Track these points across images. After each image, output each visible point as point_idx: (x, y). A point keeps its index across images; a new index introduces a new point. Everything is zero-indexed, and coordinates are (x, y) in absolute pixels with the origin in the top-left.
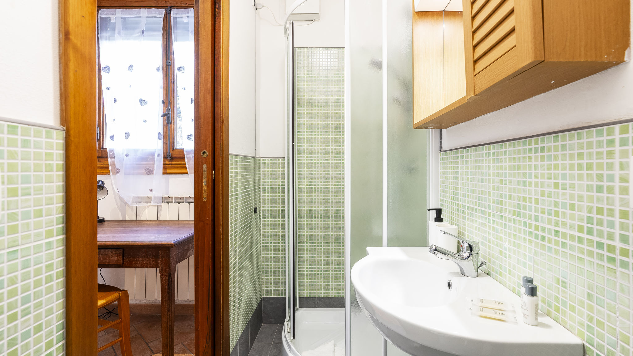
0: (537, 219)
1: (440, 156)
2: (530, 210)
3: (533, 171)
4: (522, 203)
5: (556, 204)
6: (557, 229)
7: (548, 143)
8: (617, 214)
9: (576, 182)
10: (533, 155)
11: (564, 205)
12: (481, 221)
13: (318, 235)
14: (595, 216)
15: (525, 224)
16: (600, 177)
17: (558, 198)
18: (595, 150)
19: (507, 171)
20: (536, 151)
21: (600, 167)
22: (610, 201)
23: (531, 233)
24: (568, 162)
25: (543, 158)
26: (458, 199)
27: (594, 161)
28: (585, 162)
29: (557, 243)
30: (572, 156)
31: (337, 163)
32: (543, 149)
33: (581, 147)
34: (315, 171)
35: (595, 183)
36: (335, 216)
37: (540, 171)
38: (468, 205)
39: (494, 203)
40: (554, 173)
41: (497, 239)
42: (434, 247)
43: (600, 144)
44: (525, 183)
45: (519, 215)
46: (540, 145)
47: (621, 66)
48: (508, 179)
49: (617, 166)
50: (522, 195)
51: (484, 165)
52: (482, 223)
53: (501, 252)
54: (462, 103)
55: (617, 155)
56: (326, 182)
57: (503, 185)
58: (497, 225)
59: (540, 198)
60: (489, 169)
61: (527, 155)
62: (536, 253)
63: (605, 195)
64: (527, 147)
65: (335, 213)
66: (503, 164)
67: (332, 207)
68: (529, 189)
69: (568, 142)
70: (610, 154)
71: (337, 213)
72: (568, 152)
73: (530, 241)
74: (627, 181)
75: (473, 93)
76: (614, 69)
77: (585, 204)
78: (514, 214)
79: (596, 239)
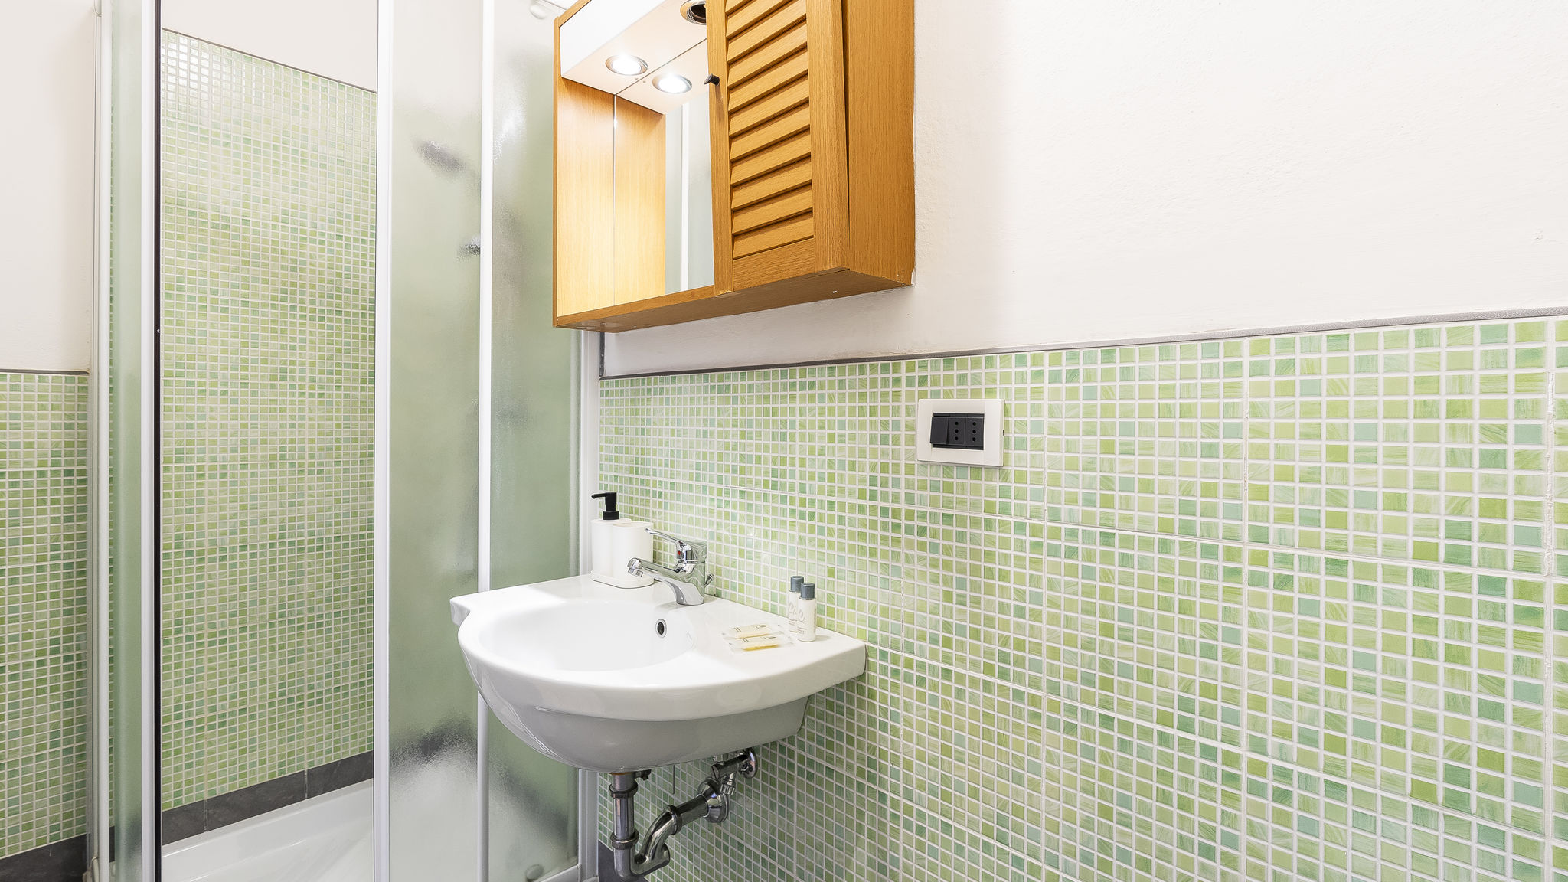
0: (802, 489)
1: (602, 386)
2: (793, 475)
3: (797, 418)
4: (779, 467)
5: (831, 464)
6: (832, 499)
7: (821, 375)
8: (903, 469)
9: (857, 432)
10: (798, 393)
11: (841, 464)
12: (701, 506)
13: (213, 609)
14: (879, 475)
15: (784, 499)
16: (885, 425)
17: (834, 456)
18: (879, 390)
19: (754, 418)
20: (802, 387)
21: (885, 411)
22: (896, 454)
23: (793, 511)
24: (847, 404)
25: (812, 398)
26: (648, 470)
27: (879, 404)
28: (867, 404)
29: (831, 519)
30: (851, 397)
31: (283, 394)
32: (812, 385)
33: (863, 384)
34: (203, 417)
35: (879, 432)
36: (272, 545)
37: (807, 418)
38: (673, 480)
39: (728, 471)
40: (829, 420)
41: (734, 531)
42: (637, 563)
43: (885, 383)
44: (784, 435)
45: (774, 487)
46: (808, 379)
47: (906, 288)
48: (754, 429)
49: (903, 411)
50: (779, 455)
51: (709, 406)
52: (704, 510)
53: (741, 552)
54: (697, 298)
55: (903, 397)
56: (244, 450)
57: (746, 441)
58: (735, 507)
59: (807, 456)
60: (719, 415)
61: (788, 393)
62: (801, 540)
63: (890, 447)
64: (788, 380)
65: (273, 537)
66: (746, 406)
67: (264, 522)
68: (790, 446)
69: (847, 378)
70: (896, 395)
71: (282, 536)
72: (847, 391)
73: (792, 524)
74: (913, 429)
75: (730, 287)
76: (899, 289)
77: (868, 460)
78: (766, 485)
79: (879, 504)
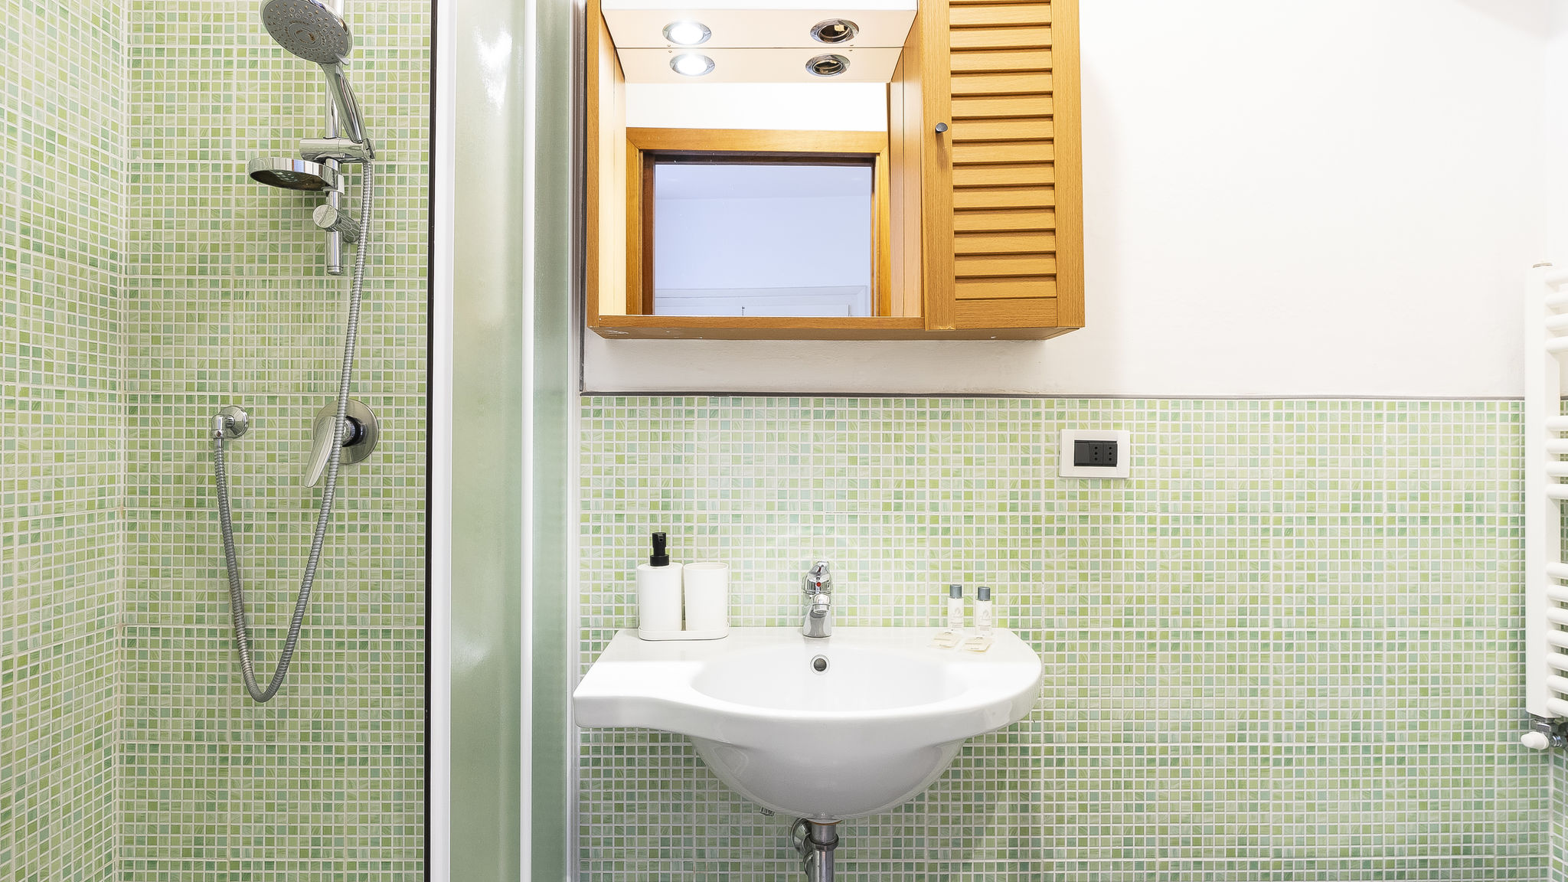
1: (584, 403)
2: (922, 496)
4: (905, 490)
6: (969, 513)
7: (956, 406)
8: (1043, 484)
10: (928, 421)
14: (1020, 490)
16: (1026, 450)
18: (1019, 421)
21: (1025, 438)
22: (1036, 473)
23: (921, 529)
24: (985, 432)
27: (1019, 432)
28: (1008, 433)
29: (968, 531)
30: (991, 426)
32: (946, 415)
35: (1020, 455)
37: (940, 444)
40: (965, 446)
43: (1025, 416)
44: (911, 459)
45: (898, 508)
48: (870, 455)
49: (1043, 438)
55: (1043, 428)
57: (858, 466)
62: (933, 554)
63: (1031, 467)
68: (919, 469)
70: (1036, 426)
73: (922, 540)
75: (952, 324)
77: (1008, 479)
78: (887, 508)
79: (1020, 514)
